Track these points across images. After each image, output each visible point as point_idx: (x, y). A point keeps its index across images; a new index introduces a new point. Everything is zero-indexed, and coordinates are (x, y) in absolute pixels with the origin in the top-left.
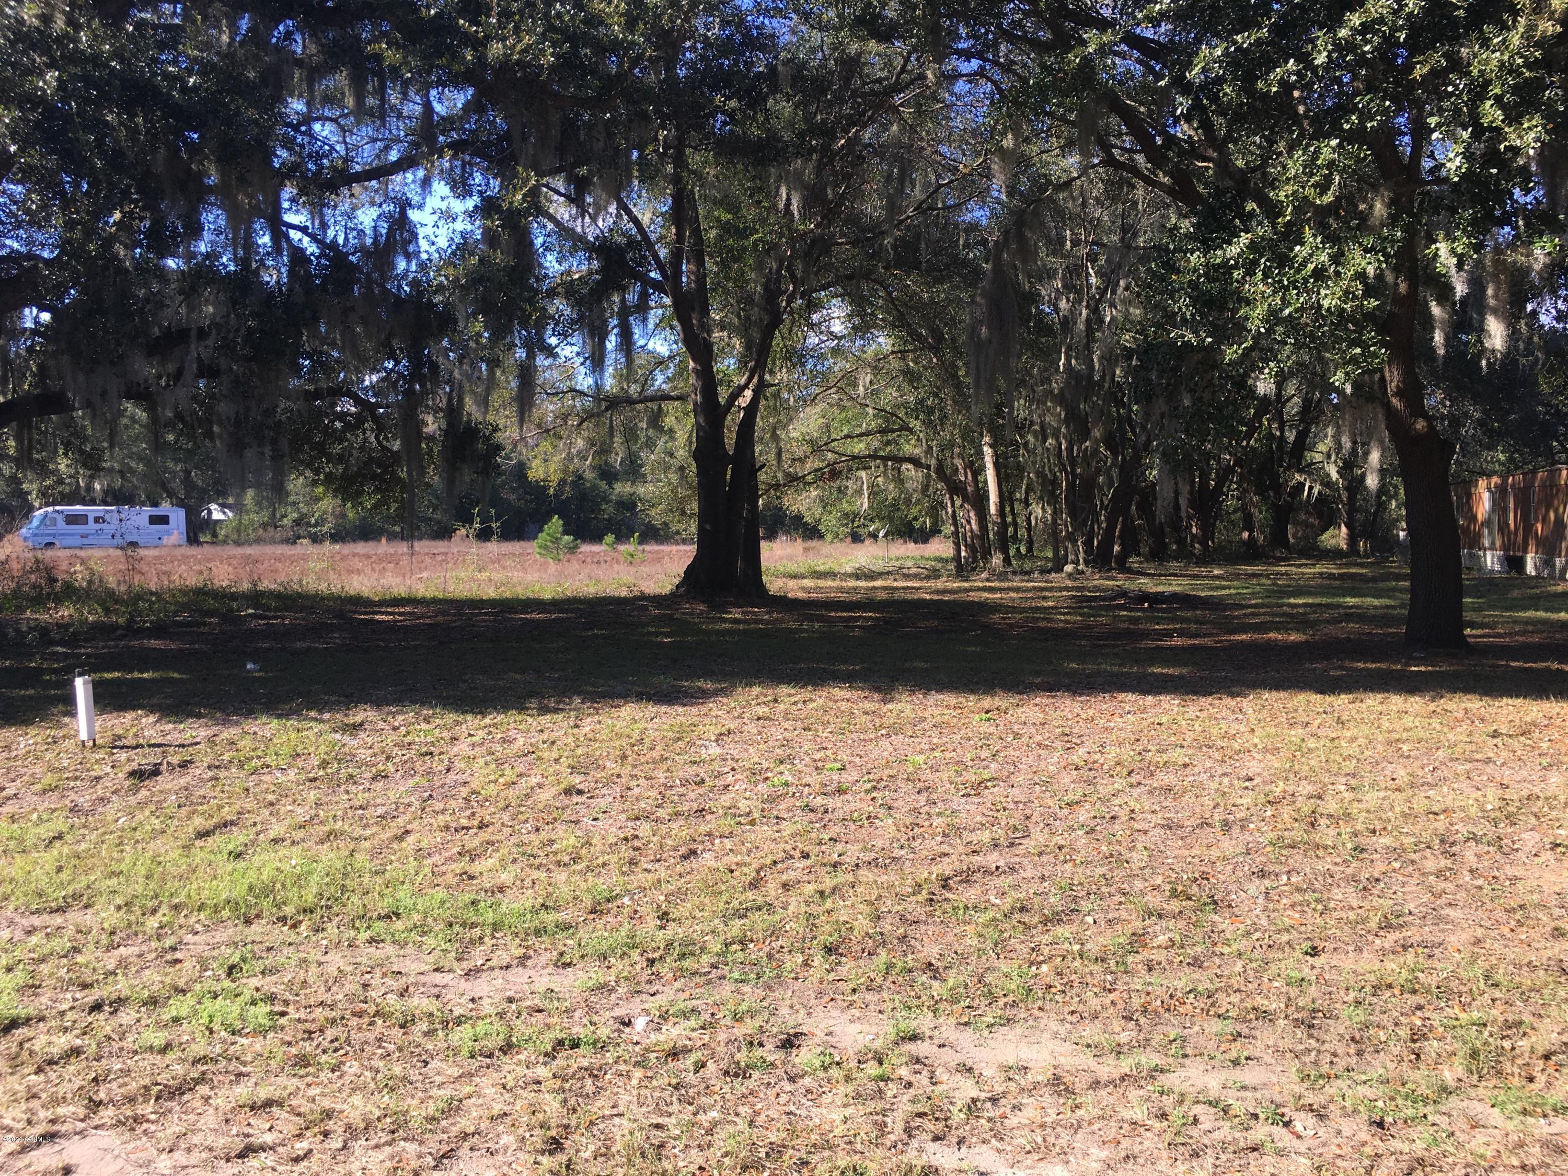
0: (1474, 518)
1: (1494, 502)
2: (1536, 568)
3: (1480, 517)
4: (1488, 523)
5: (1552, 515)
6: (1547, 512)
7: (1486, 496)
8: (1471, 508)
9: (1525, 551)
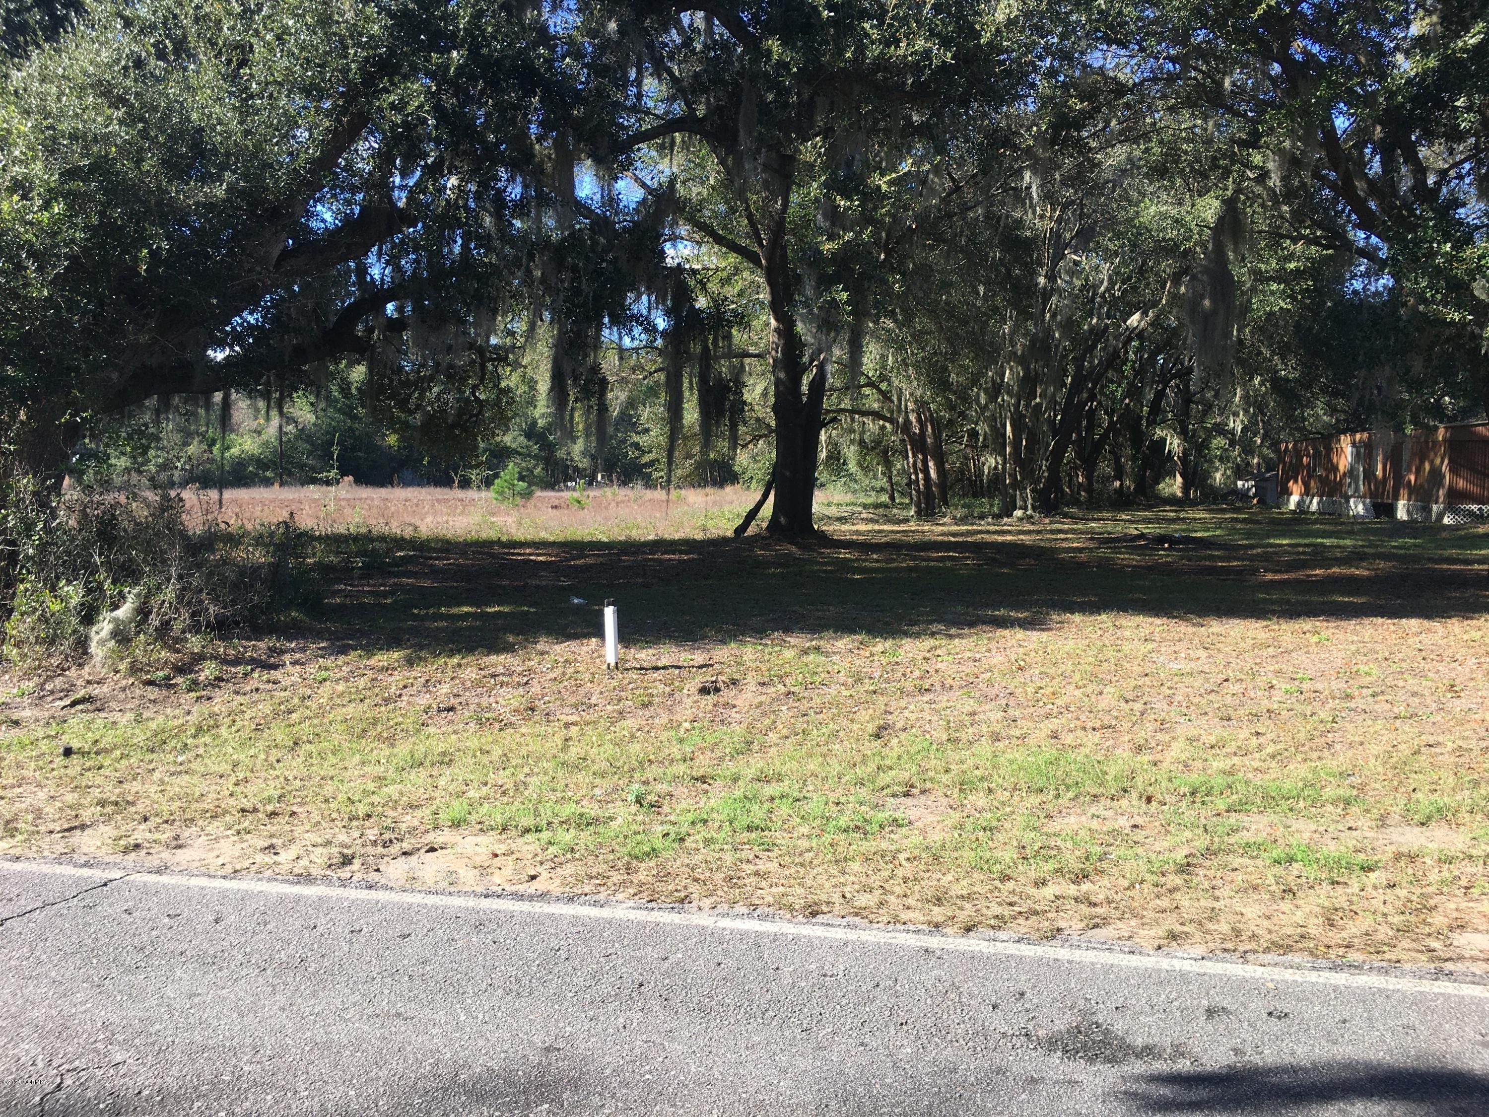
0: (1335, 469)
1: (1357, 456)
2: (1409, 513)
3: (1341, 468)
4: (1351, 472)
5: (1427, 466)
6: (1422, 463)
7: (1349, 450)
8: (1330, 460)
9: (1396, 498)
